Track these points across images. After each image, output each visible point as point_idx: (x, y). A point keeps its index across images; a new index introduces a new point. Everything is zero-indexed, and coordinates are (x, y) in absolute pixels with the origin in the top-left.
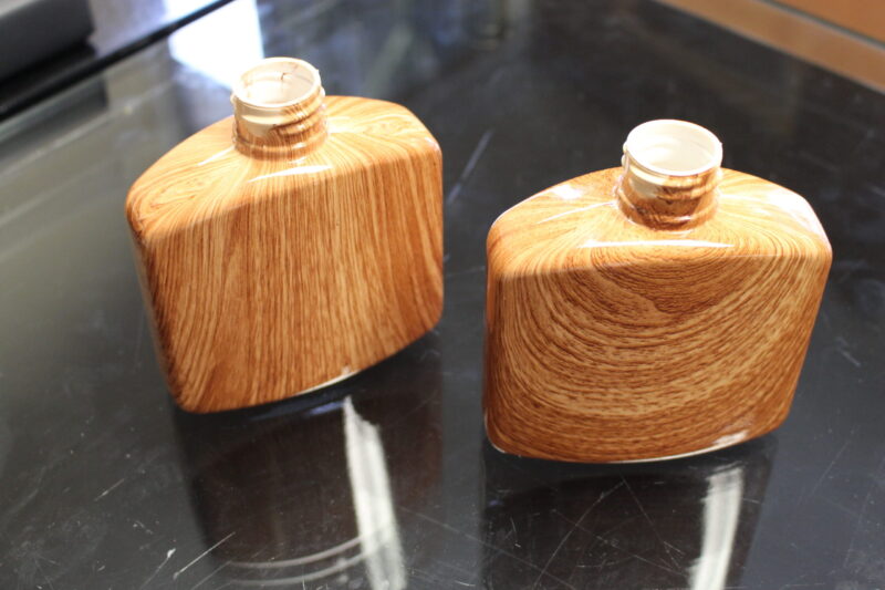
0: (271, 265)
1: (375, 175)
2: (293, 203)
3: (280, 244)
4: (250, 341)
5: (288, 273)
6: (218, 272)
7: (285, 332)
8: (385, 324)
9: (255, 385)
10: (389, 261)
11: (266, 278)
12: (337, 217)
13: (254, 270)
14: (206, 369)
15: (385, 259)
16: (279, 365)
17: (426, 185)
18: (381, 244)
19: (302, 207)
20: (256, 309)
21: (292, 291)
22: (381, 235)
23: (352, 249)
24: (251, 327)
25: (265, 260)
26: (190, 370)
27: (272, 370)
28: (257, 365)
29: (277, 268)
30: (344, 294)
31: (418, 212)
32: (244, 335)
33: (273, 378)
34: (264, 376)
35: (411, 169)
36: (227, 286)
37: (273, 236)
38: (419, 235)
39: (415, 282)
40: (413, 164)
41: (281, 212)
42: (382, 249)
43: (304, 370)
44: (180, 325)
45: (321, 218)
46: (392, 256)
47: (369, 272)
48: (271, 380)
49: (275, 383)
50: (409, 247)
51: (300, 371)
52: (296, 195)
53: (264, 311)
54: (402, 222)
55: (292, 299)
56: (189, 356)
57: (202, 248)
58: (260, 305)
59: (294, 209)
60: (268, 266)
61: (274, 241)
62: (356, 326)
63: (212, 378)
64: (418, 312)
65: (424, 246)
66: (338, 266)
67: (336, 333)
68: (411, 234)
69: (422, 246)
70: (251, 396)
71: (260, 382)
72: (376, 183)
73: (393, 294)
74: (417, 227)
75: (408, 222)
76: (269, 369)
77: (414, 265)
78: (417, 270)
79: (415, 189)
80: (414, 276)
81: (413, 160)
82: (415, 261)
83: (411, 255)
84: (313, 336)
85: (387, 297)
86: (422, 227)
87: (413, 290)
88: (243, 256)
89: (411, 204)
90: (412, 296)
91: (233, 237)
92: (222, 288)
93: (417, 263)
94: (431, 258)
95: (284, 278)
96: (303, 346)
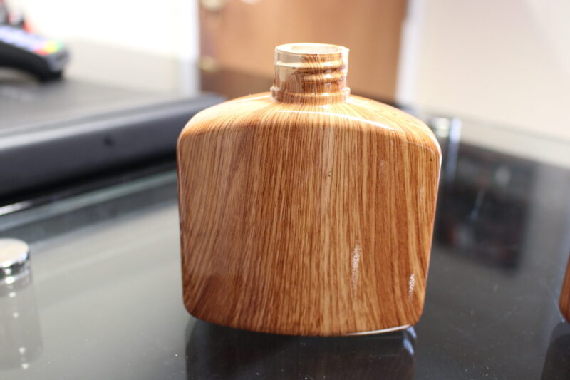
0: (266, 194)
1: (371, 141)
2: (292, 137)
3: (276, 174)
4: (241, 261)
5: (279, 207)
6: (224, 185)
7: (270, 264)
8: (360, 298)
9: (239, 306)
10: (373, 235)
11: (260, 203)
13: (252, 192)
14: (204, 275)
15: (370, 232)
16: (260, 295)
17: (419, 177)
18: (368, 216)
19: (300, 143)
20: (248, 231)
21: (280, 226)
22: (369, 205)
23: (339, 208)
24: (243, 247)
25: (262, 185)
27: (254, 298)
28: (243, 287)
29: (271, 199)
30: (326, 249)
31: (409, 200)
32: (236, 255)
33: (253, 306)
34: (247, 300)
35: (407, 151)
36: (229, 199)
37: (271, 164)
38: (406, 223)
39: (396, 270)
40: (409, 148)
41: (280, 144)
42: (368, 220)
43: (280, 308)
45: (315, 161)
46: (377, 232)
47: (353, 238)
48: (252, 308)
49: (255, 312)
50: (395, 231)
51: (277, 308)
52: (295, 130)
53: (255, 237)
54: (391, 201)
55: (280, 234)
56: (194, 258)
57: (215, 156)
58: (253, 229)
59: (292, 144)
60: (263, 193)
61: (272, 171)
62: (333, 287)
63: (208, 286)
64: (395, 302)
65: (410, 238)
66: (324, 219)
67: (314, 285)
68: (398, 218)
69: (407, 237)
70: (234, 316)
71: (243, 306)
72: (370, 149)
73: (372, 271)
74: (406, 215)
75: (396, 205)
76: (252, 296)
77: (397, 252)
78: (399, 258)
79: (407, 175)
80: (396, 264)
81: (409, 144)
82: (399, 248)
83: (396, 240)
84: (293, 280)
85: (367, 271)
86: (411, 218)
87: (393, 277)
88: (245, 175)
89: (402, 189)
90: (390, 283)
91: (239, 153)
92: (226, 201)
93: (400, 252)
94: (415, 254)
95: (276, 209)
96: (283, 285)
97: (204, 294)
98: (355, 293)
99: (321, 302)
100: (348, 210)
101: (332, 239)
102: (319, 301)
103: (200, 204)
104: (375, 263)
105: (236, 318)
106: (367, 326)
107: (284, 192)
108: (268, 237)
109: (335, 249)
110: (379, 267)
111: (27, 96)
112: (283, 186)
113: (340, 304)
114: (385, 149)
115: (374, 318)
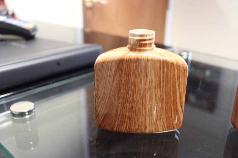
1: (164, 64)
2: (136, 63)
3: (130, 76)
4: (117, 107)
5: (131, 88)
6: (112, 80)
7: (128, 108)
8: (160, 119)
9: (116, 124)
10: (164, 97)
11: (125, 87)
12: (149, 74)
13: (122, 83)
14: (104, 113)
15: (163, 96)
16: (124, 119)
17: (181, 76)
18: (163, 90)
19: (139, 66)
20: (120, 97)
21: (132, 94)
22: (163, 86)
23: (153, 88)
24: (118, 103)
25: (125, 80)
26: (99, 112)
27: (122, 120)
28: (118, 116)
29: (128, 85)
30: (148, 102)
31: (177, 84)
32: (116, 105)
33: (122, 123)
34: (119, 121)
36: (113, 85)
37: (129, 72)
38: (176, 93)
39: (173, 109)
40: (177, 66)
41: (132, 65)
42: (163, 92)
44: (99, 95)
45: (144, 72)
46: (166, 96)
47: (157, 98)
48: (121, 124)
49: (122, 125)
50: (172, 95)
51: (130, 124)
52: (137, 61)
53: (123, 98)
54: (171, 85)
55: (131, 97)
56: (100, 107)
57: (108, 70)
58: (122, 96)
59: (136, 65)
60: (126, 83)
61: (129, 75)
62: (150, 116)
63: (105, 116)
64: (172, 121)
65: (177, 98)
66: (147, 92)
67: (143, 115)
68: (173, 91)
69: (176, 97)
70: (115, 127)
71: (118, 123)
72: (163, 67)
73: (164, 110)
74: (176, 90)
75: (172, 86)
76: (121, 119)
77: (173, 103)
78: (174, 105)
79: (176, 76)
80: (172, 107)
81: (177, 65)
82: (174, 101)
83: (172, 99)
84: (136, 113)
85: (162, 110)
86: (178, 91)
87: (171, 112)
88: (119, 77)
89: (174, 80)
90: (171, 114)
91: (117, 69)
92: (112, 86)
93: (174, 103)
94: (179, 104)
95: (130, 89)
96: (132, 115)
97: (103, 120)
98: (158, 118)
99: (146, 121)
100: (156, 88)
101: (150, 99)
102: (145, 121)
103: (103, 88)
104: (165, 107)
106: (162, 130)
107: (133, 83)
108: (127, 98)
109: (151, 103)
110: (167, 108)
112: (133, 80)
113: (153, 122)
114: (169, 66)
115: (165, 127)
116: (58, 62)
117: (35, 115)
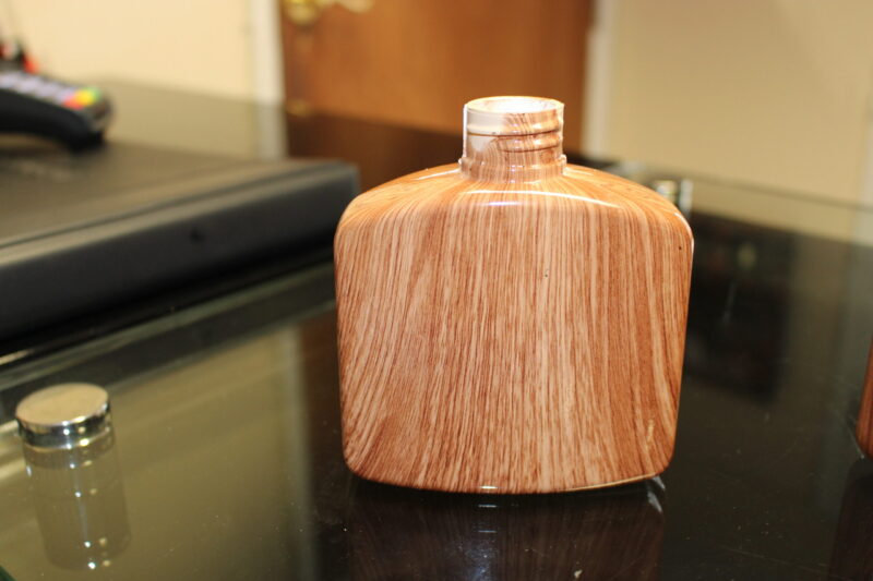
0: (461, 303)
1: (600, 228)
2: (496, 226)
3: (474, 277)
4: (427, 397)
5: (480, 321)
6: (403, 295)
7: (467, 399)
8: (591, 438)
9: (425, 459)
10: (606, 353)
11: (453, 317)
12: (546, 266)
13: (441, 302)
14: (376, 419)
15: (602, 348)
16: (455, 441)
17: (665, 271)
18: (599, 326)
19: (506, 235)
20: (437, 357)
21: (481, 345)
22: (599, 312)
23: (561, 318)
24: (431, 376)
25: (455, 293)
26: (359, 415)
27: (446, 446)
28: (431, 431)
29: (468, 310)
30: (543, 375)
31: (652, 302)
32: (420, 388)
33: (446, 457)
34: (436, 450)
35: (648, 241)
36: (410, 314)
37: (467, 263)
38: (649, 335)
39: (638, 398)
40: (652, 234)
41: (480, 235)
42: (599, 333)
43: (483, 458)
44: (356, 352)
45: (527, 257)
46: (611, 348)
47: (579, 358)
48: (444, 459)
49: (447, 465)
50: (635, 345)
51: (479, 458)
52: (500, 216)
53: (446, 363)
54: (628, 306)
55: (480, 358)
57: (389, 256)
58: (444, 352)
59: (496, 235)
60: (458, 302)
61: (469, 272)
62: (554, 425)
63: (381, 433)
64: (637, 442)
65: (655, 354)
66: (541, 333)
67: (528, 425)
68: (639, 328)
69: (651, 352)
70: (419, 473)
71: (431, 457)
72: (600, 238)
73: (606, 402)
74: (649, 324)
75: (636, 310)
76: (443, 442)
77: (638, 374)
78: (641, 382)
79: (649, 270)
80: (637, 390)
81: (651, 228)
82: (641, 369)
83: (636, 357)
84: (500, 418)
85: (599, 402)
86: (655, 327)
87: (633, 408)
88: (432, 280)
89: (642, 288)
90: (630, 416)
91: (423, 250)
92: (405, 316)
93: (643, 373)
94: (662, 376)
95: (475, 323)
96: (486, 426)
97: (375, 445)
98: (584, 432)
99: (539, 447)
100: (572, 320)
101: (552, 360)
102: (535, 444)
103: (369, 322)
104: (610, 390)
105: (422, 475)
106: (601, 477)
107: (485, 300)
108: (464, 363)
109: (555, 375)
110: (615, 395)
111: (58, 172)
112: (484, 291)
113: (564, 448)
114: (619, 236)
115: (609, 466)
116: (193, 232)
117: (112, 433)
